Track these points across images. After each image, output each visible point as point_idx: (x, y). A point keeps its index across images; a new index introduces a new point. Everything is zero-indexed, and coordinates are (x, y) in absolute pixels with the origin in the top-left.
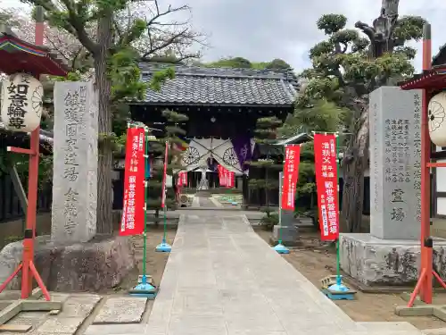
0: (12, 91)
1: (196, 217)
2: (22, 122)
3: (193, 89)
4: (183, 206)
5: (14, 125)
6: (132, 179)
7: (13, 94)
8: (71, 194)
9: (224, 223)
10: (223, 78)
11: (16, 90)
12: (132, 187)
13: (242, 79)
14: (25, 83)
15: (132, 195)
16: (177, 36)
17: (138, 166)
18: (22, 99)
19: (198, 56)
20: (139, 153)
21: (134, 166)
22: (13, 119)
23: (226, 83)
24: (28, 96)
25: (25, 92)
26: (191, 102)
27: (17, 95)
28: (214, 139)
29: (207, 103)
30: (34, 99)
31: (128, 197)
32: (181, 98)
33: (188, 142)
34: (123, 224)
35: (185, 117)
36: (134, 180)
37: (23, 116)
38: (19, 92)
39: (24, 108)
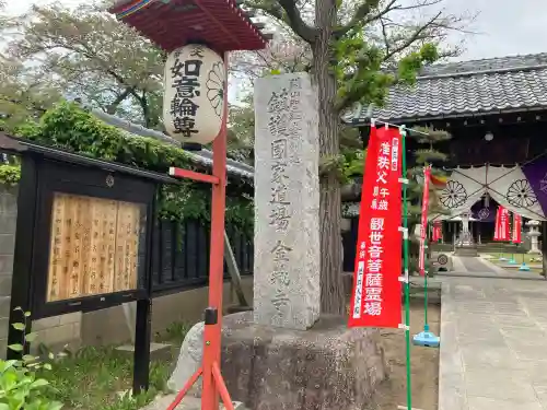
0: (177, 73)
1: (467, 288)
2: (192, 125)
3: (454, 94)
4: (441, 270)
5: (181, 131)
6: (377, 224)
7: (178, 78)
8: (282, 251)
9: (520, 299)
10: (504, 73)
11: (182, 70)
12: (376, 237)
13: (537, 69)
14: (196, 58)
15: (376, 251)
16: (424, 28)
17: (388, 198)
18: (191, 84)
19: (455, 54)
20: (390, 176)
21: (380, 198)
22: (178, 119)
23: (509, 79)
24: (201, 79)
25: (196, 73)
26: (454, 113)
27: (184, 79)
28: (491, 168)
29: (479, 111)
30: (211, 85)
31: (368, 255)
32: (436, 109)
33: (449, 174)
34: (358, 305)
35: (445, 135)
36: (381, 227)
37: (193, 114)
38: (188, 73)
39: (195, 100)
